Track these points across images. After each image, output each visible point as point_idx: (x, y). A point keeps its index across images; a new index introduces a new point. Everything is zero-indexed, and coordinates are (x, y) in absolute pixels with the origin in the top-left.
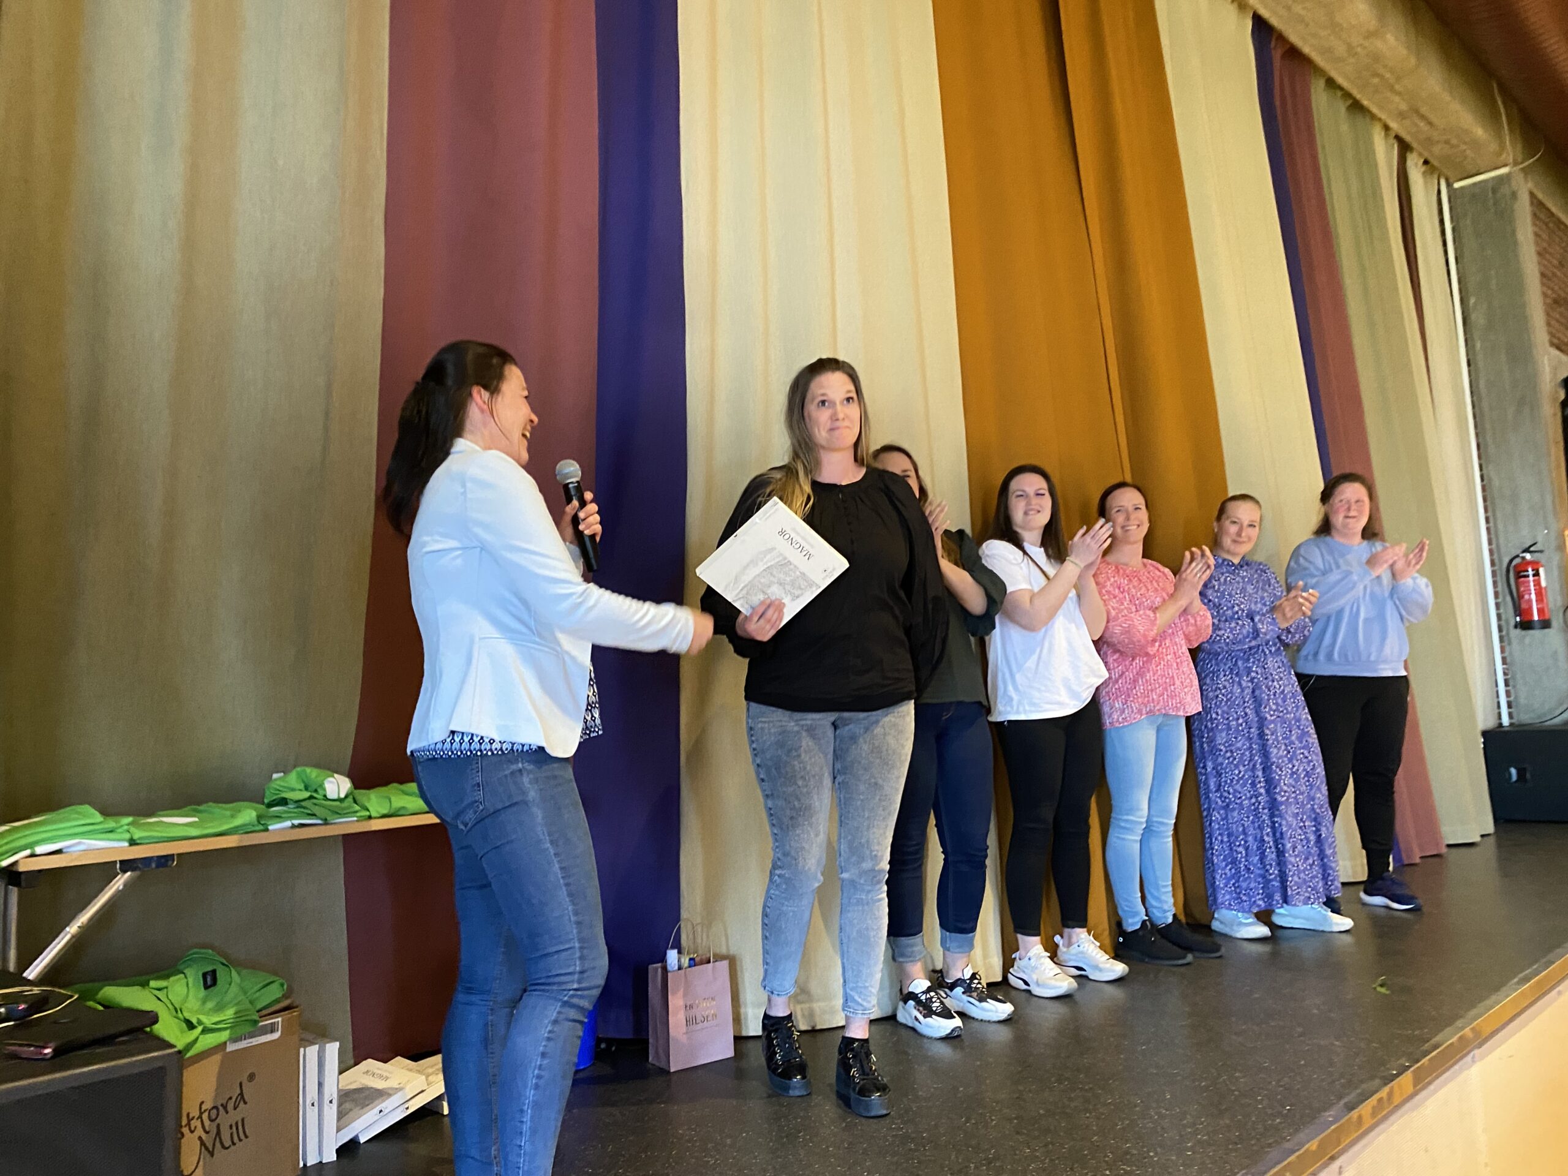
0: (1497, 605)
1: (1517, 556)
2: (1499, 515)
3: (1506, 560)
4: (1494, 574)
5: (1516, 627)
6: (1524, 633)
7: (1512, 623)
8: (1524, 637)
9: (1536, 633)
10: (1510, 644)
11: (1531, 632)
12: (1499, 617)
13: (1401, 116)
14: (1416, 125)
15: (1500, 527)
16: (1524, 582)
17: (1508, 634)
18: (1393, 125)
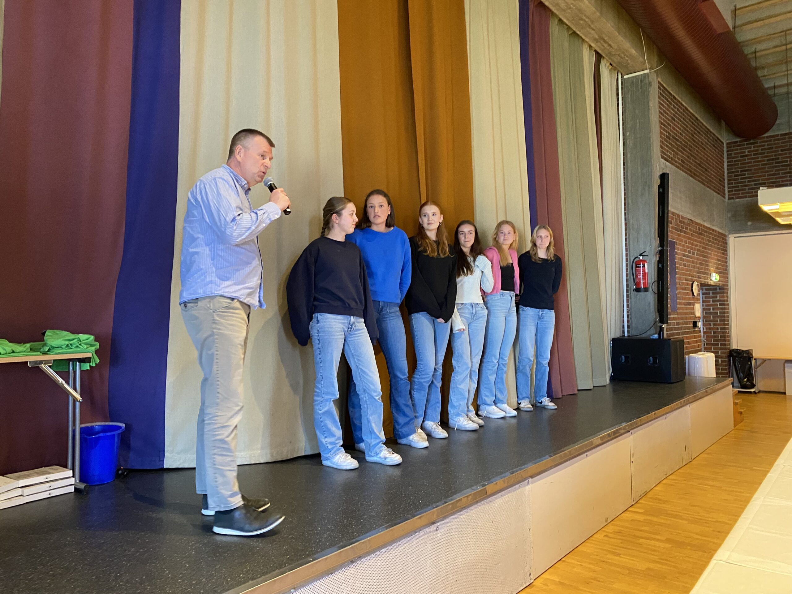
0: (627, 280)
1: (637, 257)
2: (631, 237)
3: (632, 259)
4: (627, 265)
5: (634, 291)
6: (637, 293)
7: (632, 289)
8: (637, 295)
9: (642, 294)
10: (631, 298)
11: (640, 293)
12: (627, 285)
13: (596, 40)
14: (604, 46)
15: (631, 243)
16: (638, 270)
17: (630, 294)
18: (592, 45)
